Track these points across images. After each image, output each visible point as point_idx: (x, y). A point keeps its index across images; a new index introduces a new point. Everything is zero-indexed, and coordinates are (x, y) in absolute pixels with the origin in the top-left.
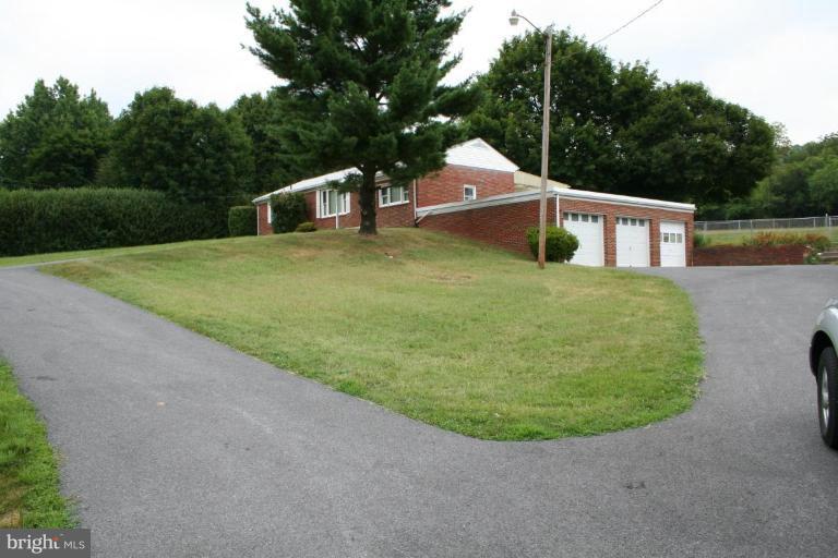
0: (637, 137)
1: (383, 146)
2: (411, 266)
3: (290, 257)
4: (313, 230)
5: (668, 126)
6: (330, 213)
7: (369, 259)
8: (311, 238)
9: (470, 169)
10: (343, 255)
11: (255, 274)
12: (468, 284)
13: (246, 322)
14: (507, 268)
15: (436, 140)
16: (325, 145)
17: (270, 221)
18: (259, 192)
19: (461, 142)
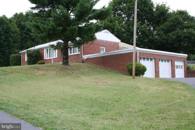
0: (163, 30)
1: (72, 31)
2: (83, 78)
3: (35, 74)
4: (44, 63)
5: (174, 26)
6: (49, 57)
7: (67, 75)
8: (43, 67)
9: (103, 41)
10: (56, 74)
11: (21, 81)
12: (107, 85)
13: (18, 103)
14: (120, 78)
15: (93, 29)
16: (50, 30)
17: (26, 60)
18: (22, 49)
19: (101, 30)
